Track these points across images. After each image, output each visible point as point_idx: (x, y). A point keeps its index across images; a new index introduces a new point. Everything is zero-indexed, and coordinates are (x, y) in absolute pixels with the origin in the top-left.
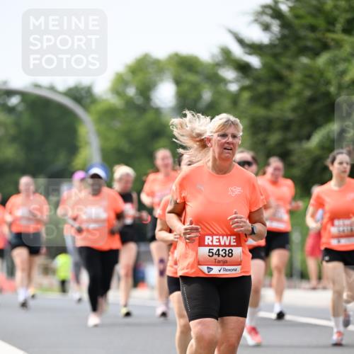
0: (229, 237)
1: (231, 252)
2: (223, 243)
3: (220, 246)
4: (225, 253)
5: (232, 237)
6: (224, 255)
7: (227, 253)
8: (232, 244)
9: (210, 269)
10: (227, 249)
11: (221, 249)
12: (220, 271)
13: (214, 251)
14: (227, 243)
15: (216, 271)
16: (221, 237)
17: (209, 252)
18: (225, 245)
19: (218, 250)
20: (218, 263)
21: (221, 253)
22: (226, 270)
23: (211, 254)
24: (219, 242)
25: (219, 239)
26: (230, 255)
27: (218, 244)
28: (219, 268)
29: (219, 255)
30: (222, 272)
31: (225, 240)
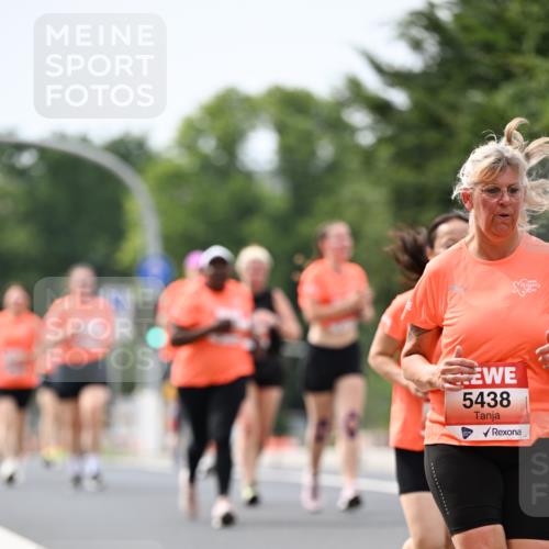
0: (501, 369)
1: (506, 398)
2: (489, 381)
3: (485, 386)
4: (494, 399)
5: (508, 369)
6: (493, 403)
7: (499, 399)
8: (508, 381)
9: (467, 432)
10: (498, 391)
11: (486, 391)
12: (486, 434)
13: (474, 397)
14: (498, 381)
15: (480, 434)
16: (485, 370)
17: (465, 399)
18: (493, 385)
19: (481, 394)
20: (482, 419)
21: (487, 399)
22: (498, 432)
23: (468, 403)
24: (483, 378)
25: (482, 373)
26: (505, 403)
27: (480, 382)
28: (485, 428)
29: (482, 403)
30: (491, 437)
31: (492, 375)
